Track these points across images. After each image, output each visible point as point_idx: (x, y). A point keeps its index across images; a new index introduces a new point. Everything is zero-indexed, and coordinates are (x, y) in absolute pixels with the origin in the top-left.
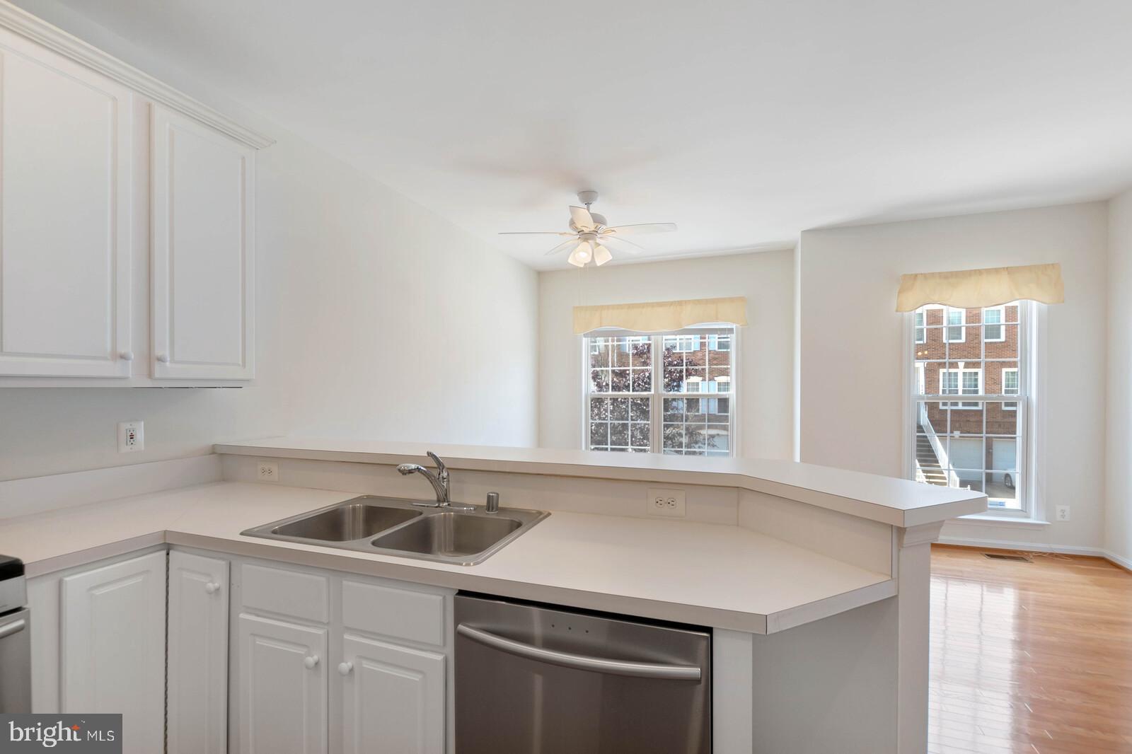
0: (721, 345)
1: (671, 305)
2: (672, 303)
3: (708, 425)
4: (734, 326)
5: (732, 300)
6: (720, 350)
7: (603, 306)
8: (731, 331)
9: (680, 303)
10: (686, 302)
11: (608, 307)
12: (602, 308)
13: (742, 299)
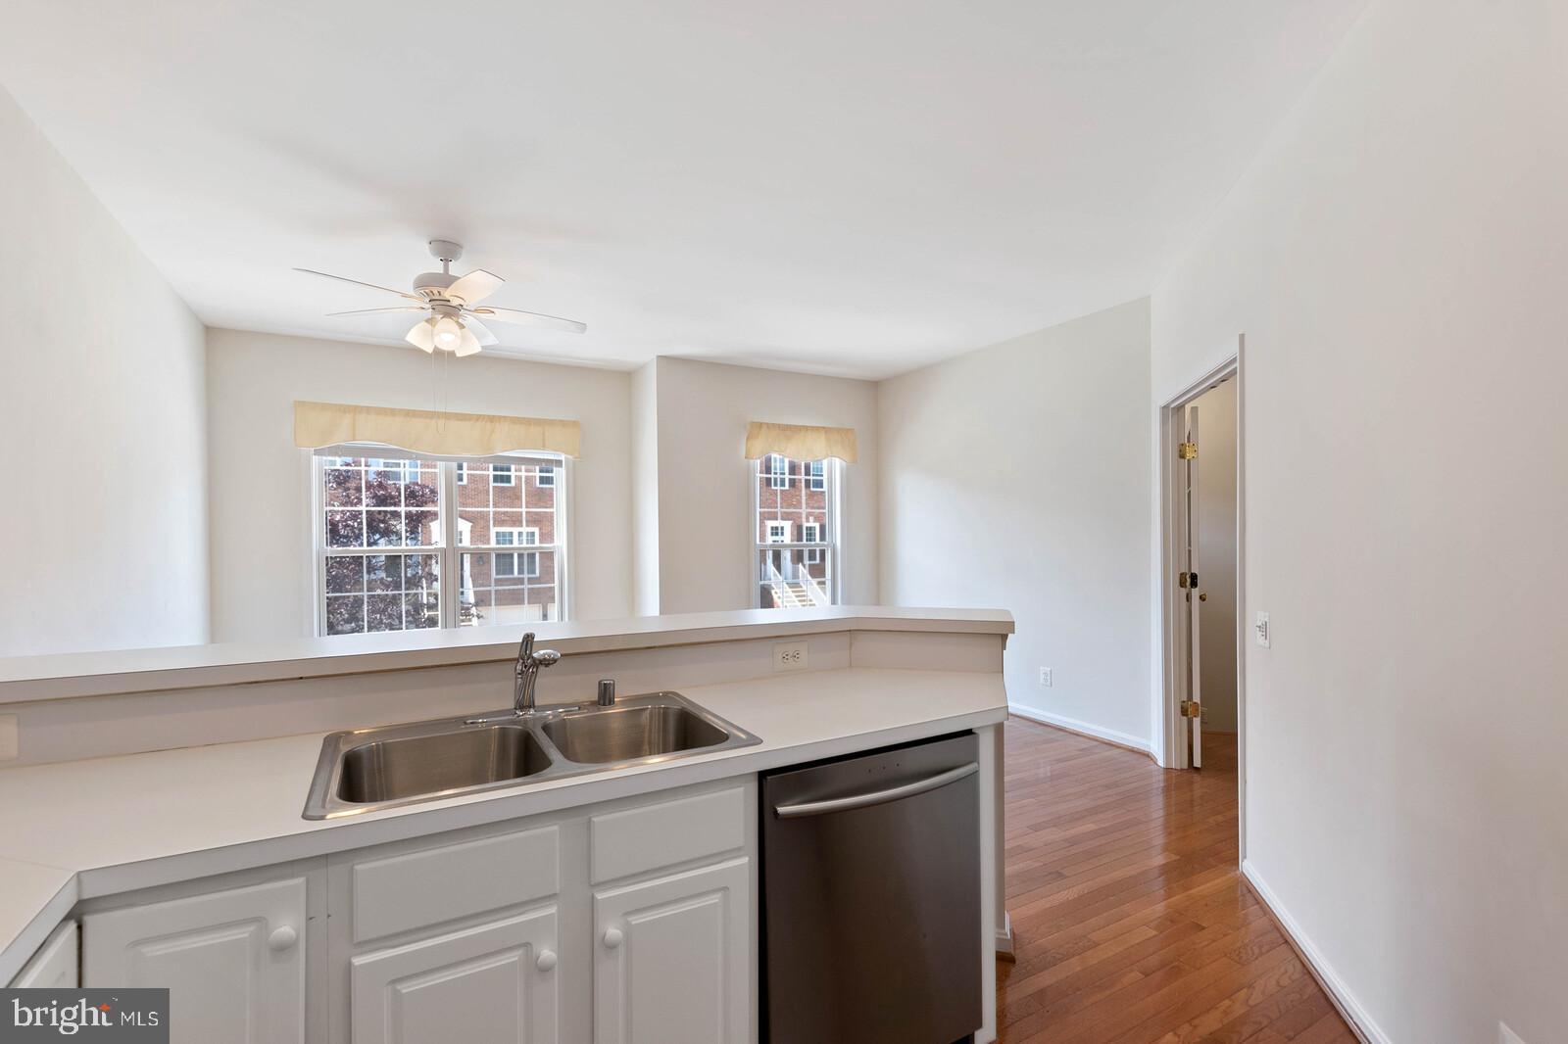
0: (543, 480)
1: (477, 420)
2: (479, 418)
3: (529, 579)
4: (563, 457)
5: (563, 423)
6: (542, 486)
7: (356, 407)
8: (559, 463)
9: (492, 419)
10: (500, 418)
11: (368, 410)
12: (355, 410)
13: (575, 424)
